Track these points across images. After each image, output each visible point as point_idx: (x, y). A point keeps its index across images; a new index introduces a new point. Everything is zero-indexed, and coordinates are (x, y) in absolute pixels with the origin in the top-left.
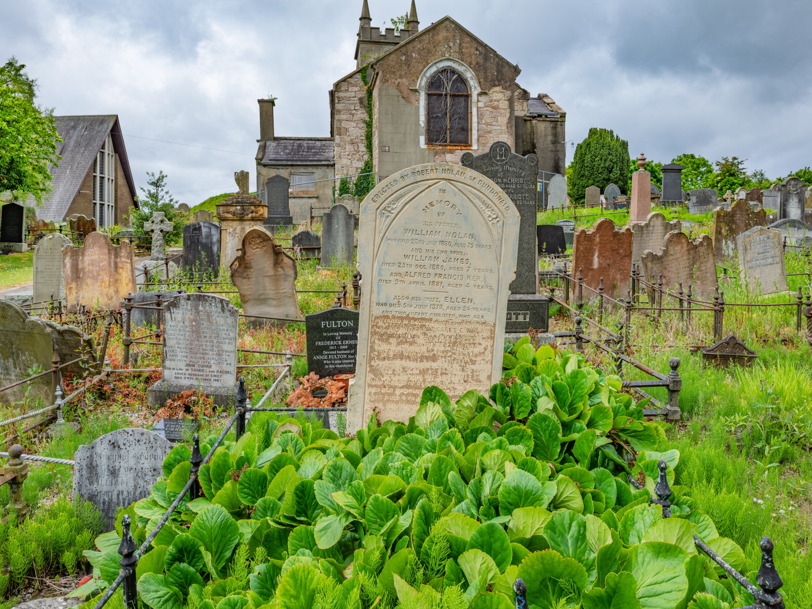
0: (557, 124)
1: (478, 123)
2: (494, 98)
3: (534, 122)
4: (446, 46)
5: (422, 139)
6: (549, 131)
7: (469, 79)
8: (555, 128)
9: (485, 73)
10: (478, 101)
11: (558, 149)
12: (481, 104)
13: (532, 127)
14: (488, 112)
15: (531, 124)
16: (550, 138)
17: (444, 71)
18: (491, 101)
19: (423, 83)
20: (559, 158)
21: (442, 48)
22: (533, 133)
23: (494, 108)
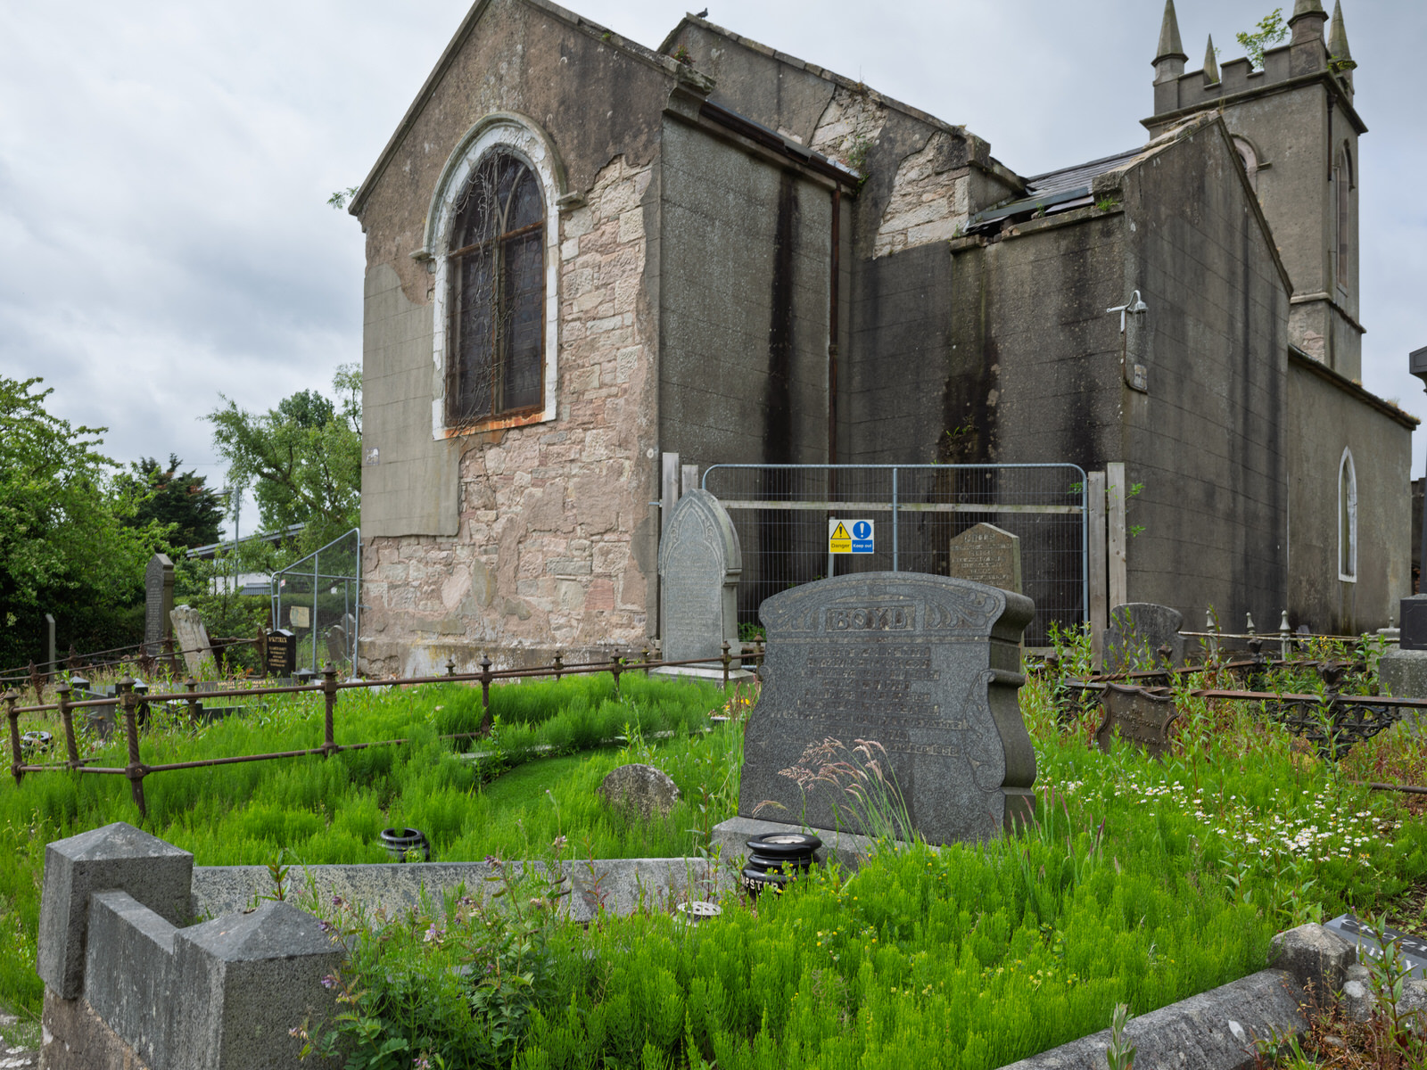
0: (1086, 235)
1: (561, 321)
2: (608, 209)
3: (992, 249)
4: (492, 80)
5: (438, 408)
6: (1054, 272)
7: (539, 167)
8: (1077, 254)
9: (582, 125)
10: (563, 238)
11: (1092, 345)
12: (569, 249)
13: (984, 274)
14: (587, 271)
15: (980, 260)
16: (1054, 304)
17: (484, 166)
18: (597, 226)
19: (442, 228)
20: (1092, 388)
21: (483, 92)
22: (986, 295)
23: (603, 249)
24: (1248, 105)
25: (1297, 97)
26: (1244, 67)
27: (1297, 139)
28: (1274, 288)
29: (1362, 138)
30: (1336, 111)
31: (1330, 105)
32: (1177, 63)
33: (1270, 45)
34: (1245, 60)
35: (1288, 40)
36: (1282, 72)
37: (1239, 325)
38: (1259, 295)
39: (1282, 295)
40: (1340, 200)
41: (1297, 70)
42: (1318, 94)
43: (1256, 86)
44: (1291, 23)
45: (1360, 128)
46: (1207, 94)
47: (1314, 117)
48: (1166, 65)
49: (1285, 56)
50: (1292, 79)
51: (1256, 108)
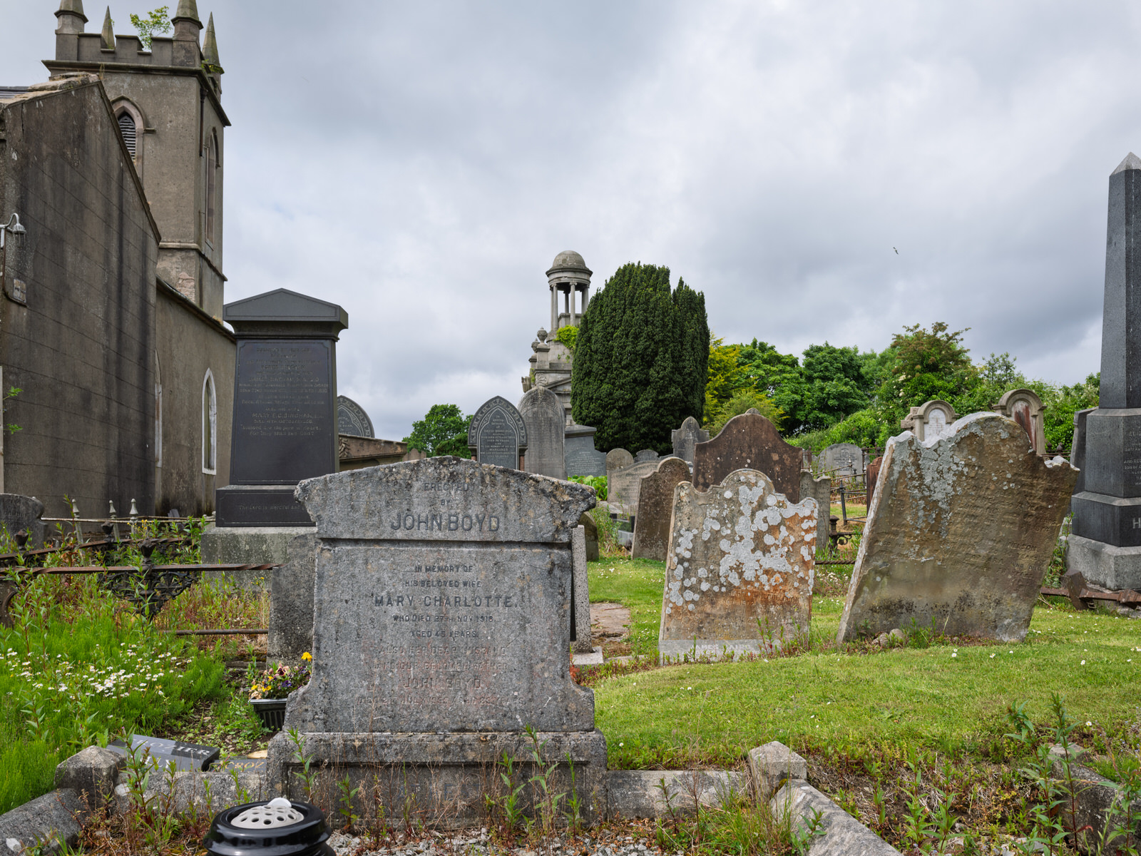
24: (138, 76)
25: (177, 82)
26: (135, 44)
27: (176, 116)
28: (145, 234)
29: (226, 129)
30: (207, 102)
31: (202, 97)
32: (78, 21)
33: (157, 33)
34: (136, 38)
35: (171, 33)
36: (165, 58)
37: (114, 260)
38: (132, 237)
39: (152, 241)
40: (209, 173)
41: (178, 61)
42: (193, 84)
43: (144, 63)
44: (175, 21)
45: (226, 122)
46: (103, 56)
47: (189, 102)
48: (68, 19)
49: (168, 46)
50: (174, 67)
51: (144, 81)
